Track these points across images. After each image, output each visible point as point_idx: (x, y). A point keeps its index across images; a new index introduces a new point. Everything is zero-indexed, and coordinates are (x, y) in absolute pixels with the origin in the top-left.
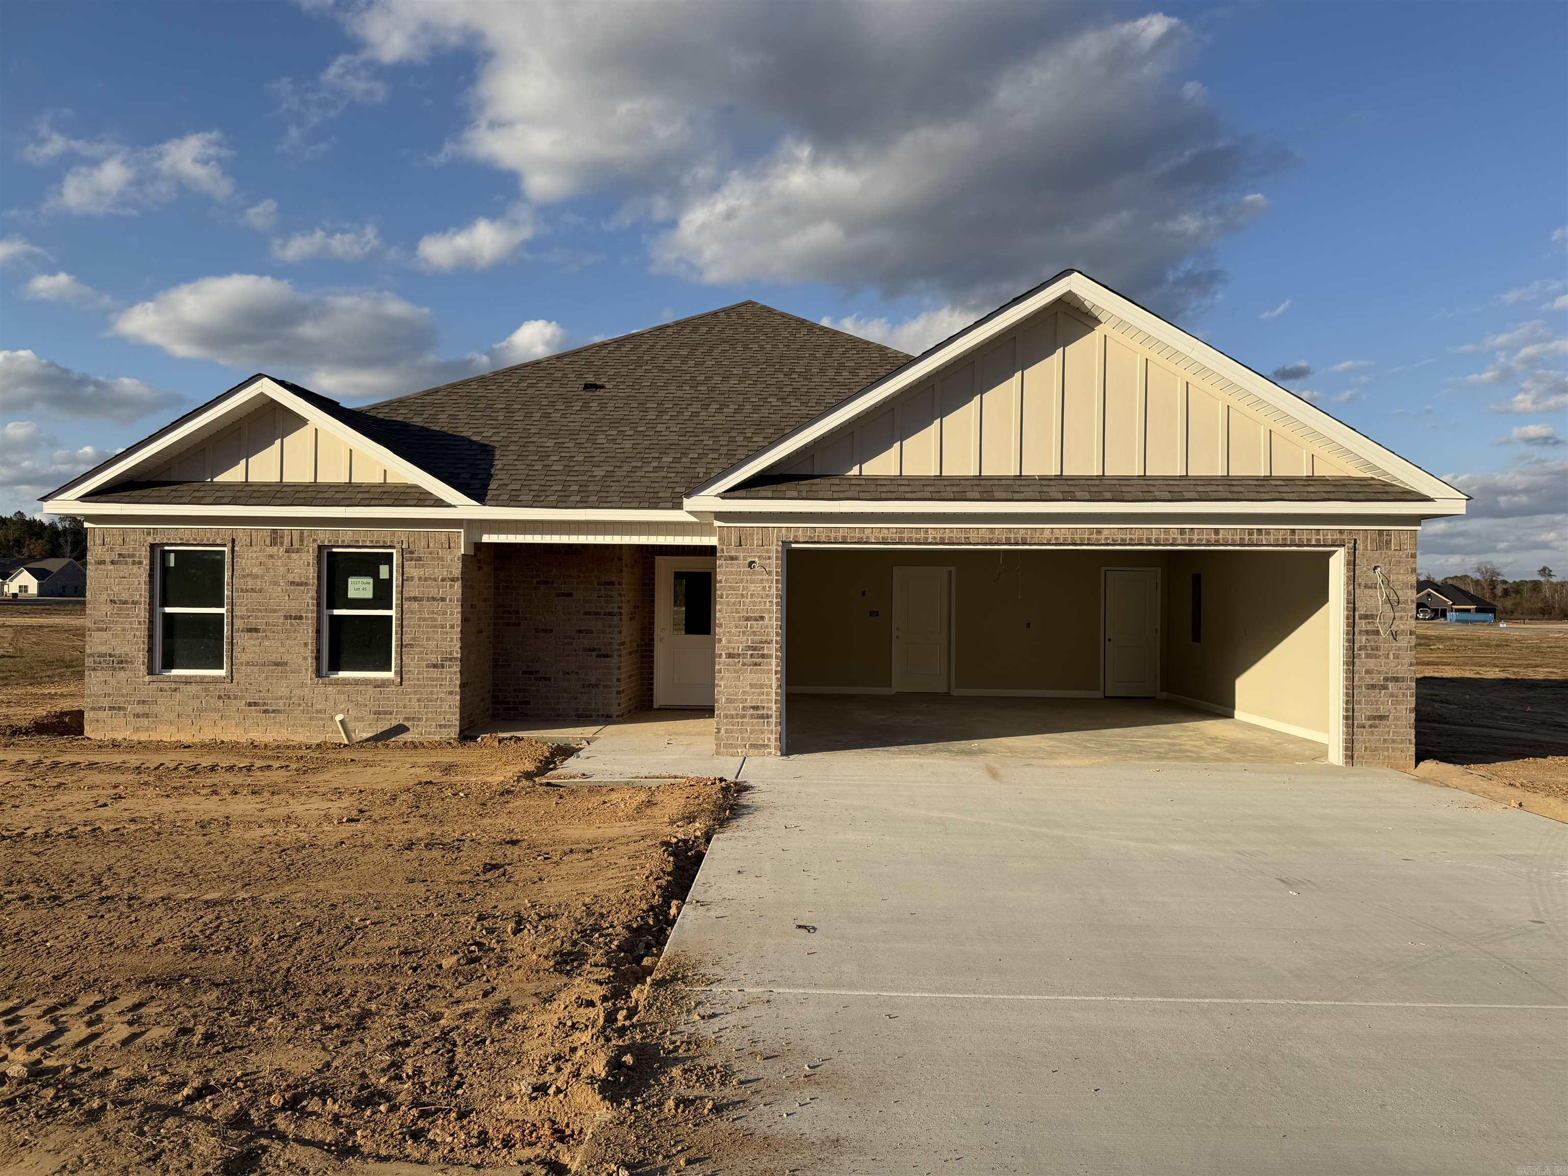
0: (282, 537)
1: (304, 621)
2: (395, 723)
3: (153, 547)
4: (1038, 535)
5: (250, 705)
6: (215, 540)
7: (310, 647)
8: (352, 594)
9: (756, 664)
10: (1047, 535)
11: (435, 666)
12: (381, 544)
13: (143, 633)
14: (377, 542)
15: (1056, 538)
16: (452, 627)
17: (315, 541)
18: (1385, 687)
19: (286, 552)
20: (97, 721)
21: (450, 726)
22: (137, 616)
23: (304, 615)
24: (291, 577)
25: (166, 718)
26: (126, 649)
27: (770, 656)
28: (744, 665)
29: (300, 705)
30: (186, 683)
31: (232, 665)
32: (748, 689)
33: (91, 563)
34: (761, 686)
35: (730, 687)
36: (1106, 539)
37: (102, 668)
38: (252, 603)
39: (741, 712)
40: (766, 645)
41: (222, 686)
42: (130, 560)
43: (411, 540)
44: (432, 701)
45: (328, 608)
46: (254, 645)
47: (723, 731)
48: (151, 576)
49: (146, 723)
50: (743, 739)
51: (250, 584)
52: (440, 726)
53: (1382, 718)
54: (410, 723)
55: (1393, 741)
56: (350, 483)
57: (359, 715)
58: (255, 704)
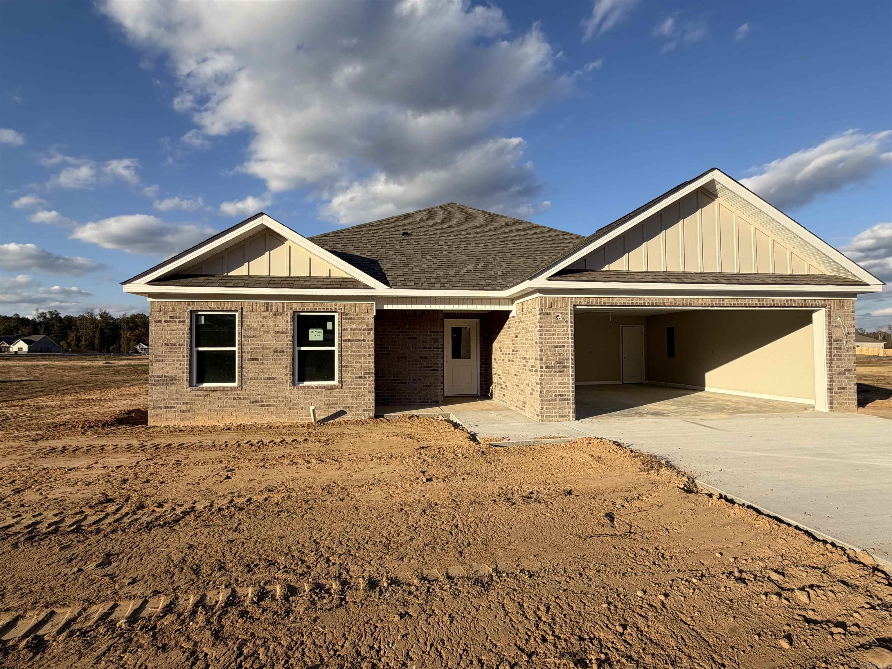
0: (271, 306)
1: (285, 354)
2: (338, 410)
3: (191, 312)
4: (696, 302)
5: (253, 402)
6: (231, 308)
7: (289, 368)
8: (312, 338)
9: (561, 372)
10: (700, 301)
11: (360, 377)
12: (330, 310)
13: (186, 363)
14: (327, 309)
15: (705, 303)
16: (369, 355)
17: (291, 308)
18: (844, 374)
19: (274, 315)
20: (157, 415)
21: (369, 410)
22: (182, 353)
23: (285, 350)
24: (277, 329)
25: (201, 412)
26: (175, 372)
27: (568, 367)
28: (555, 372)
29: (283, 401)
30: (214, 391)
31: (242, 380)
32: (557, 385)
33: (152, 322)
34: (564, 383)
35: (548, 384)
36: (727, 304)
37: (160, 384)
38: (253, 344)
39: (554, 398)
40: (566, 361)
41: (236, 392)
42: (177, 320)
43: (346, 308)
44: (359, 397)
45: (298, 346)
46: (255, 368)
47: (544, 409)
48: (191, 329)
49: (189, 415)
50: (555, 413)
51: (253, 333)
52: (364, 410)
53: (844, 388)
54: (347, 409)
55: (849, 399)
56: (310, 276)
57: (318, 406)
58: (256, 402)
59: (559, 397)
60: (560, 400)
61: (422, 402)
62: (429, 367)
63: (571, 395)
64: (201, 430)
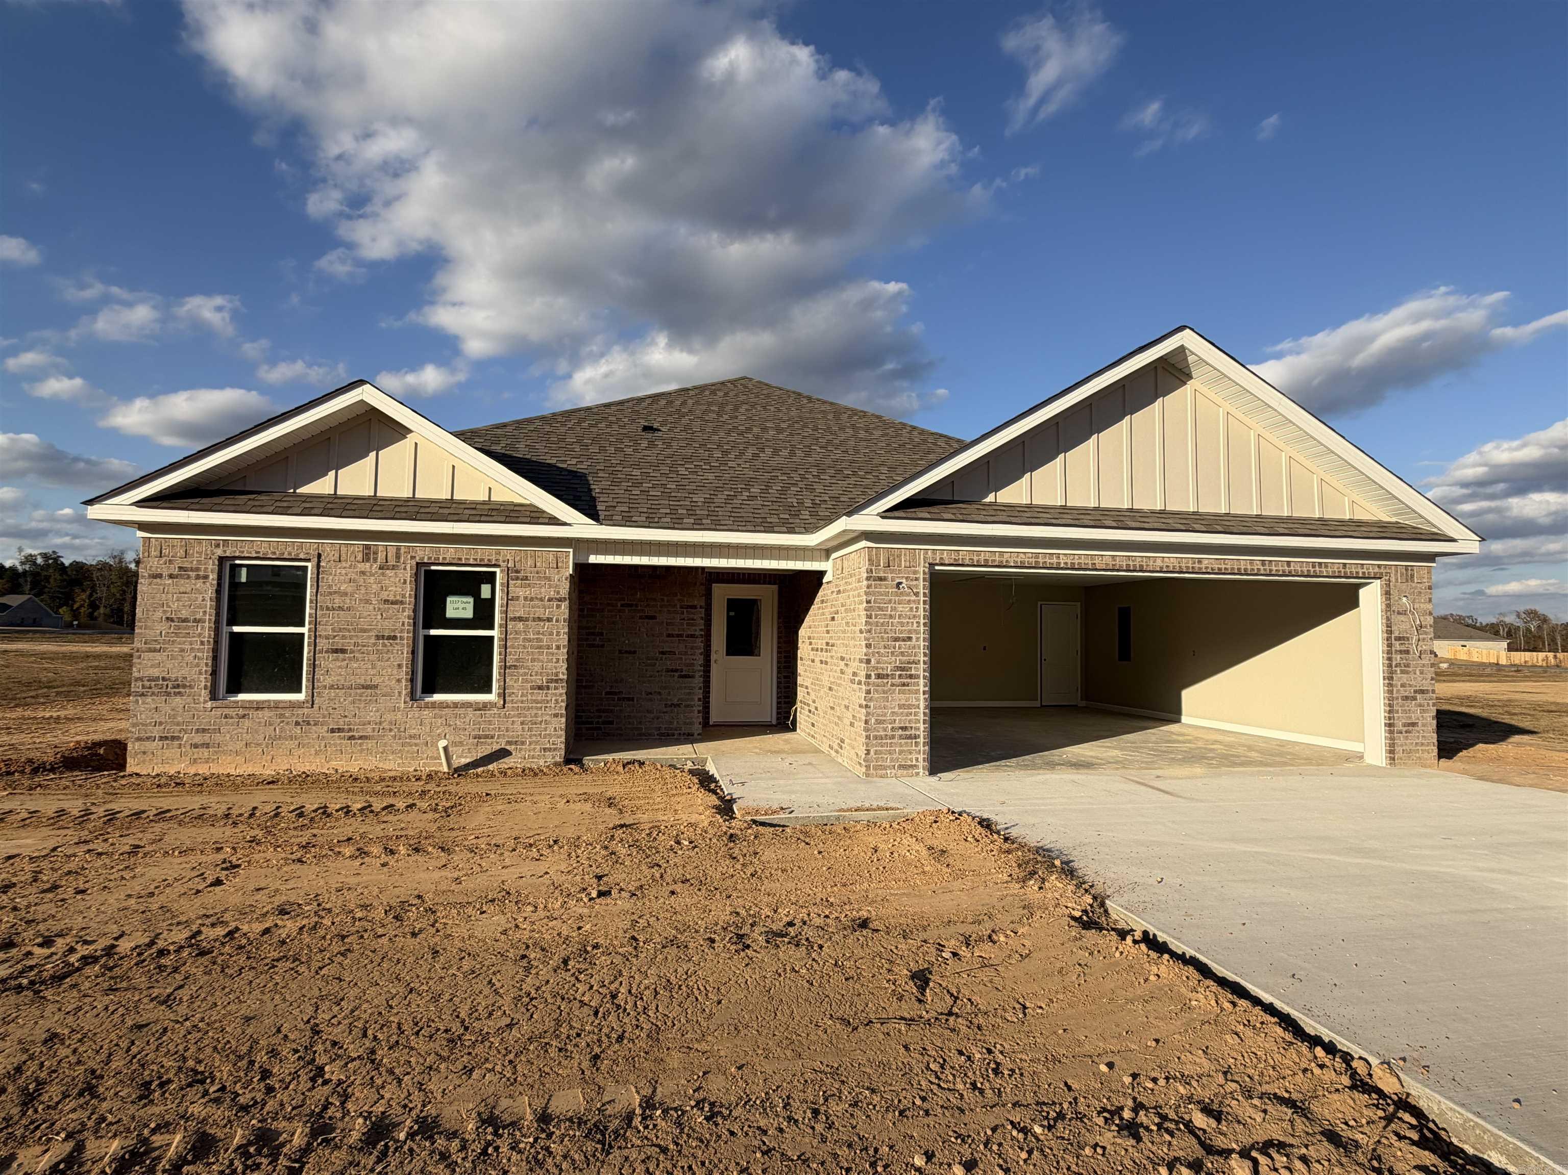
0: (376, 553)
1: (398, 641)
2: (496, 747)
3: (222, 560)
4: (1151, 563)
5: (333, 731)
6: (298, 554)
7: (404, 669)
8: (451, 613)
9: (904, 685)
10: (1159, 563)
11: (540, 688)
12: (486, 562)
13: (206, 654)
14: (482, 560)
15: (1167, 566)
16: (558, 647)
17: (413, 558)
18: (1415, 699)
19: (380, 568)
20: (144, 753)
21: (555, 749)
22: (200, 635)
23: (399, 635)
24: (384, 595)
25: (231, 748)
26: (185, 672)
27: (918, 677)
28: (893, 685)
29: (391, 730)
30: (257, 709)
31: (313, 688)
32: (896, 710)
33: (143, 577)
34: (910, 706)
35: (880, 708)
36: (1207, 568)
37: (153, 694)
38: (338, 622)
39: (890, 733)
40: (913, 666)
41: (300, 712)
42: (193, 574)
43: (517, 559)
44: (536, 724)
45: (424, 628)
46: (340, 667)
47: (872, 753)
48: (218, 592)
49: (206, 754)
50: (892, 760)
51: (338, 601)
52: (545, 749)
53: (1414, 724)
54: (513, 747)
55: (1422, 744)
56: (452, 499)
57: (458, 739)
58: (339, 730)
59: (900, 732)
60: (901, 737)
61: (662, 735)
62: (676, 671)
63: (922, 729)
64: (221, 783)
